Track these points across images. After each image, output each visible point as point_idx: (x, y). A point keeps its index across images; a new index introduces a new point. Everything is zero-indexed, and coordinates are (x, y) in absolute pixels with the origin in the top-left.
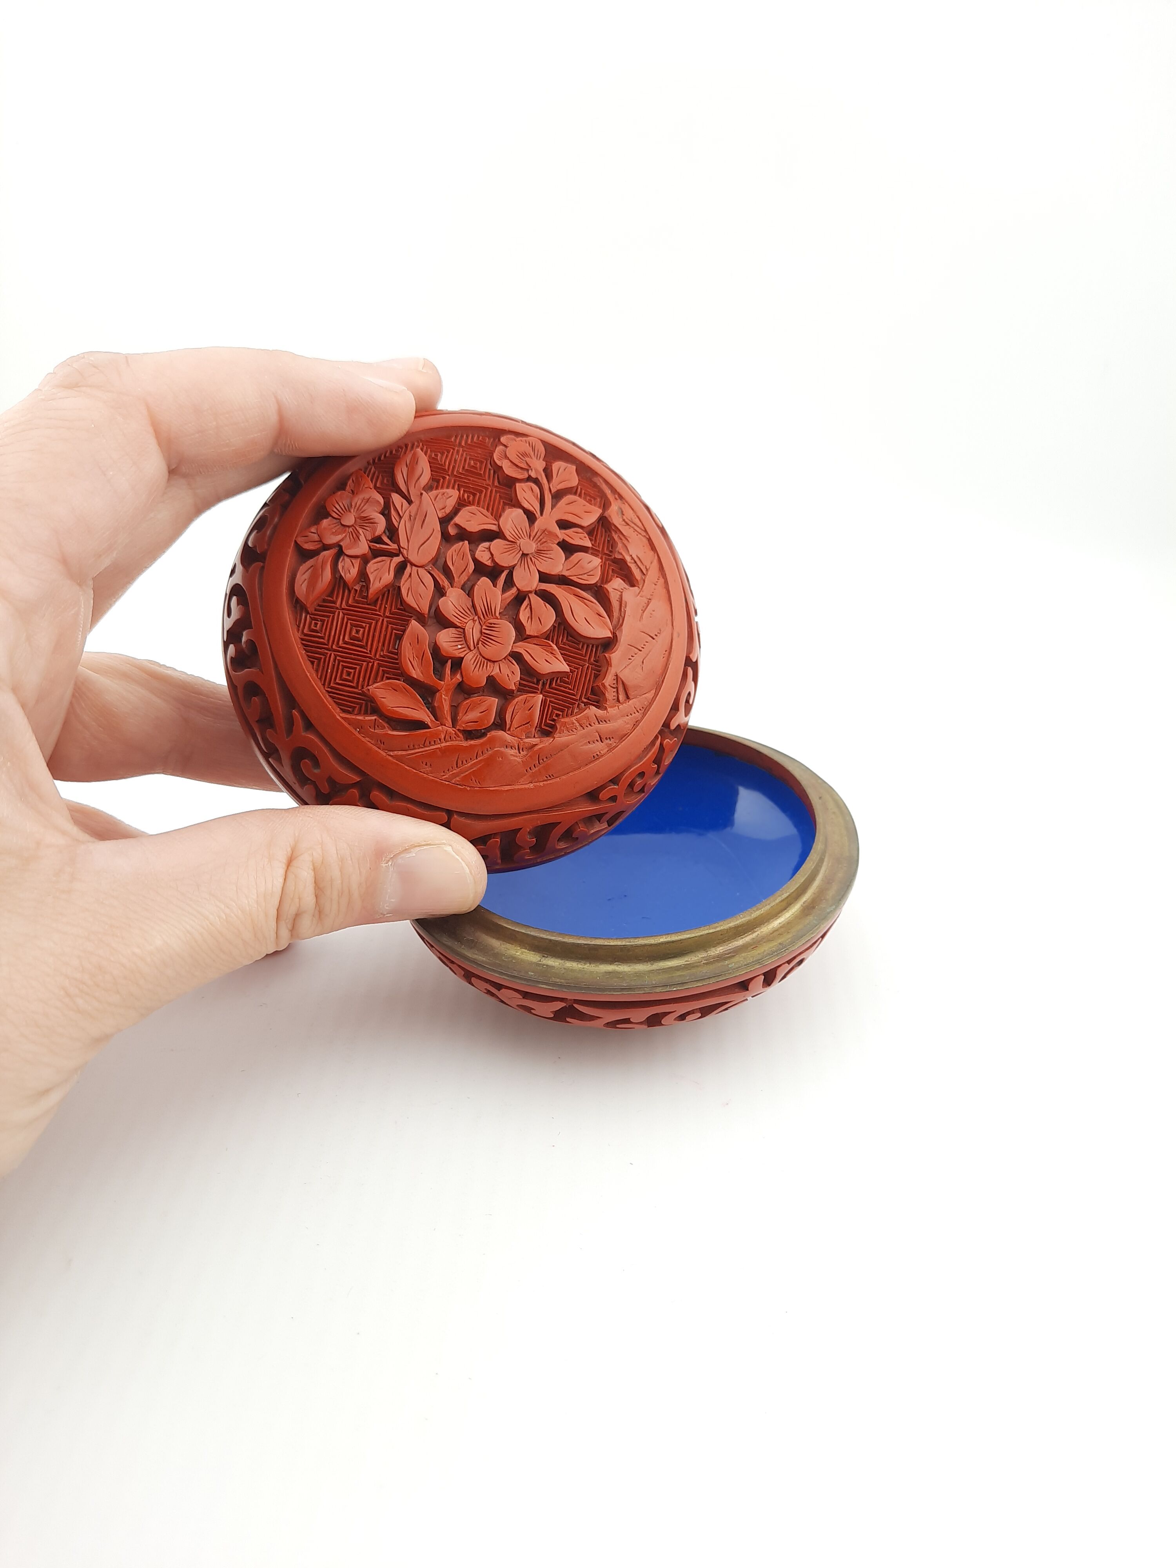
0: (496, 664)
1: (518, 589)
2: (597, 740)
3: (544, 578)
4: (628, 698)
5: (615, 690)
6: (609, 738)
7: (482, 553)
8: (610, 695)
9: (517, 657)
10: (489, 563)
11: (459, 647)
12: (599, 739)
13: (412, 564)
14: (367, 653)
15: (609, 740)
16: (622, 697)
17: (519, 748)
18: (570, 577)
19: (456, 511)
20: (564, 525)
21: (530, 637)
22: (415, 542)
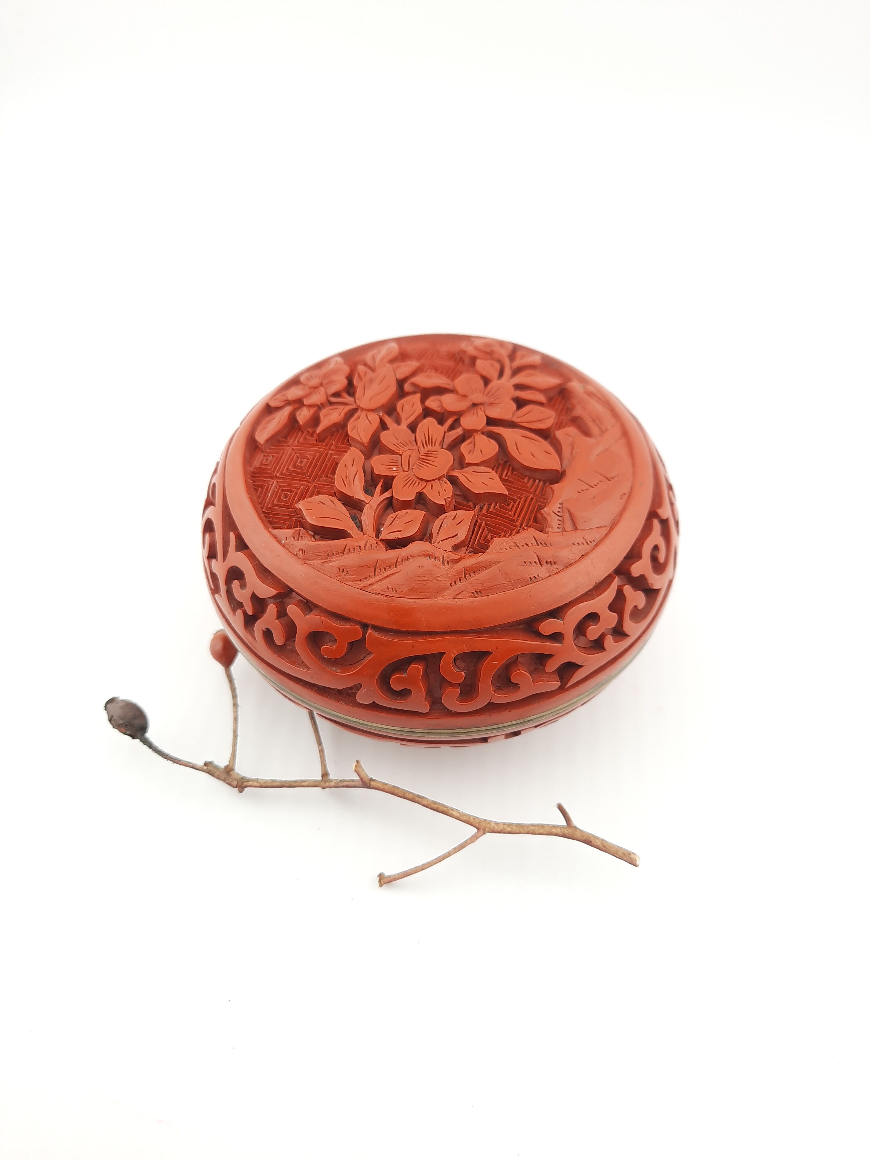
0: (430, 484)
1: (464, 429)
2: (535, 562)
3: (491, 421)
4: (576, 529)
5: (560, 518)
6: (550, 562)
7: (432, 403)
8: (554, 521)
9: (453, 480)
10: (438, 409)
11: (395, 469)
12: (537, 561)
13: (362, 409)
14: (307, 478)
15: (549, 565)
16: (568, 525)
17: (443, 560)
18: (519, 424)
19: (414, 374)
20: (519, 387)
21: (469, 464)
22: (369, 393)
